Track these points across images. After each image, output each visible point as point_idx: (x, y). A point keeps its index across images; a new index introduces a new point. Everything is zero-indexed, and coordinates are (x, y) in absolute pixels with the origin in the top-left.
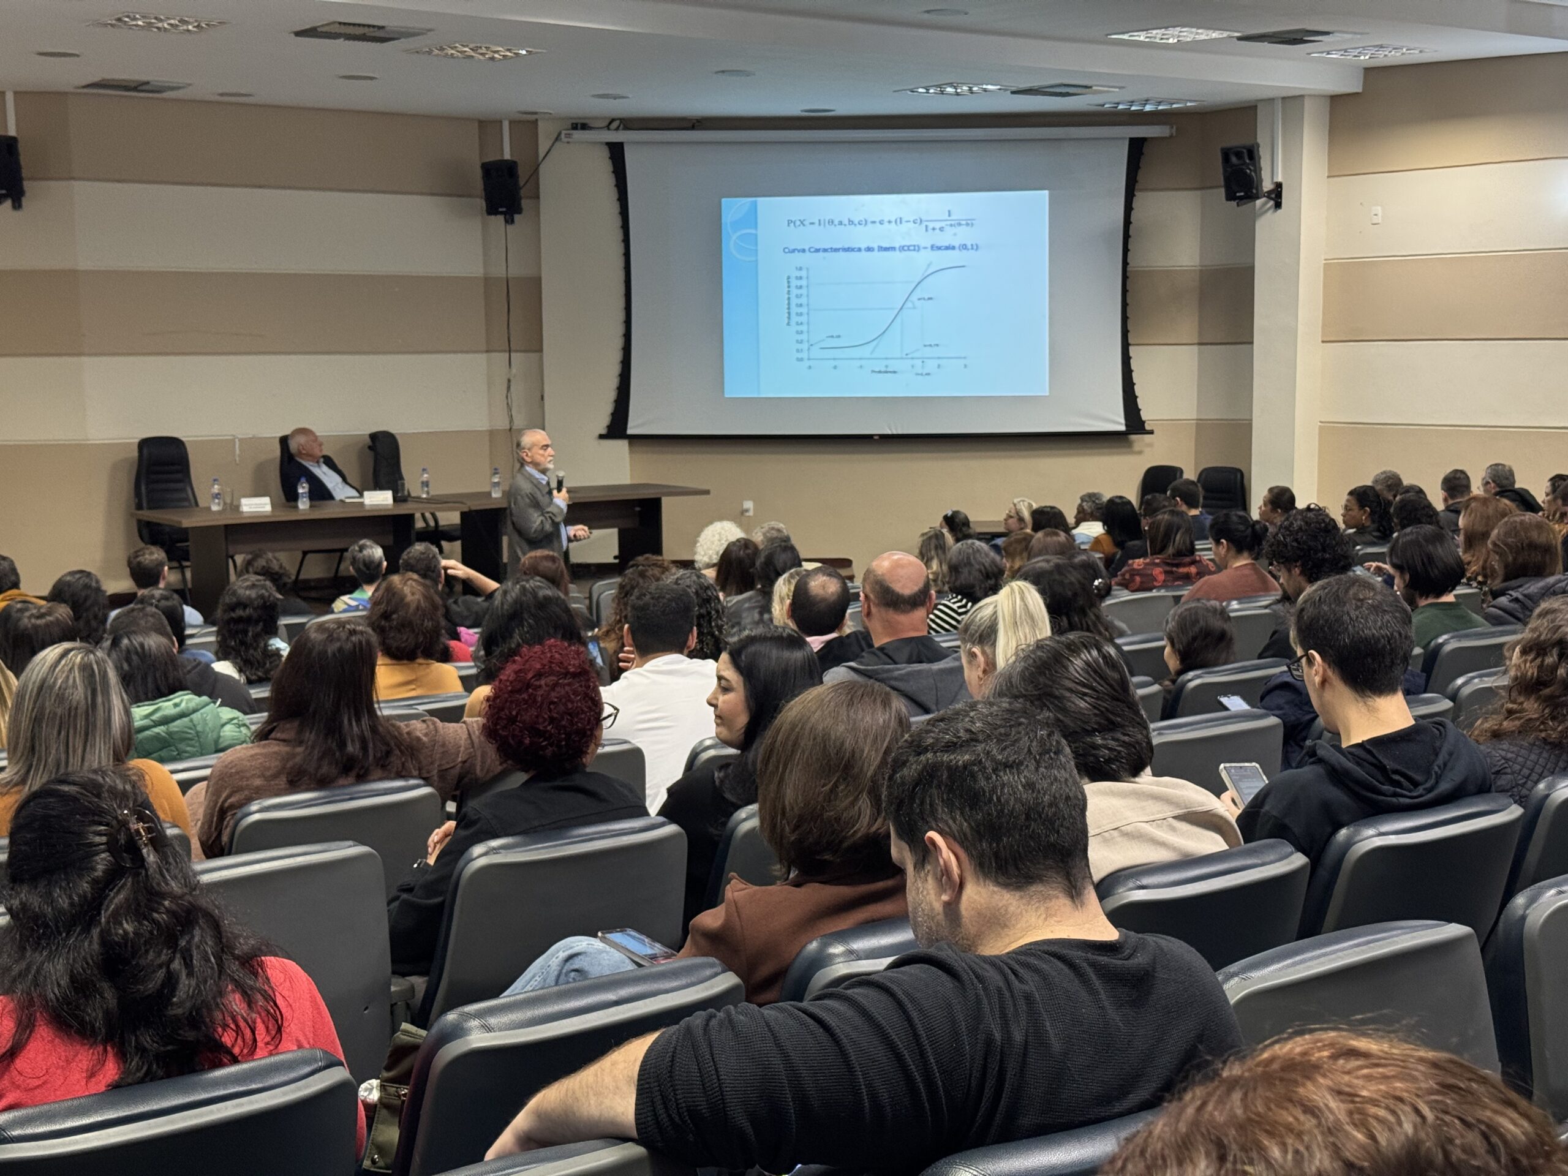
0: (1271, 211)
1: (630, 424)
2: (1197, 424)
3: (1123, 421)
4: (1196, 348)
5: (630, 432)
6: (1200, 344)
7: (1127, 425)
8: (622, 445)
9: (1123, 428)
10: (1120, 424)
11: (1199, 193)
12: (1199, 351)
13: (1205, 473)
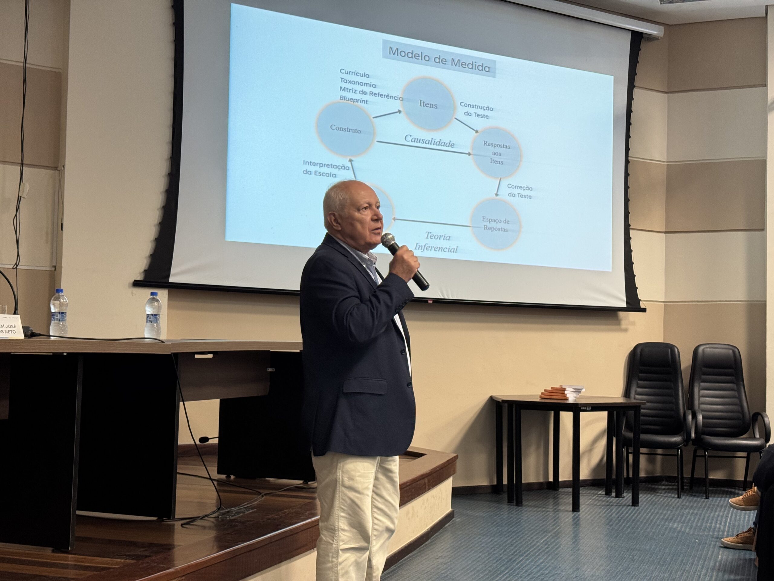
1: (173, 271)
2: (665, 306)
3: (624, 298)
4: (663, 235)
5: (172, 280)
6: (666, 232)
7: (627, 303)
8: (163, 295)
9: (624, 305)
10: (624, 301)
11: (666, 95)
12: (666, 236)
13: (701, 349)
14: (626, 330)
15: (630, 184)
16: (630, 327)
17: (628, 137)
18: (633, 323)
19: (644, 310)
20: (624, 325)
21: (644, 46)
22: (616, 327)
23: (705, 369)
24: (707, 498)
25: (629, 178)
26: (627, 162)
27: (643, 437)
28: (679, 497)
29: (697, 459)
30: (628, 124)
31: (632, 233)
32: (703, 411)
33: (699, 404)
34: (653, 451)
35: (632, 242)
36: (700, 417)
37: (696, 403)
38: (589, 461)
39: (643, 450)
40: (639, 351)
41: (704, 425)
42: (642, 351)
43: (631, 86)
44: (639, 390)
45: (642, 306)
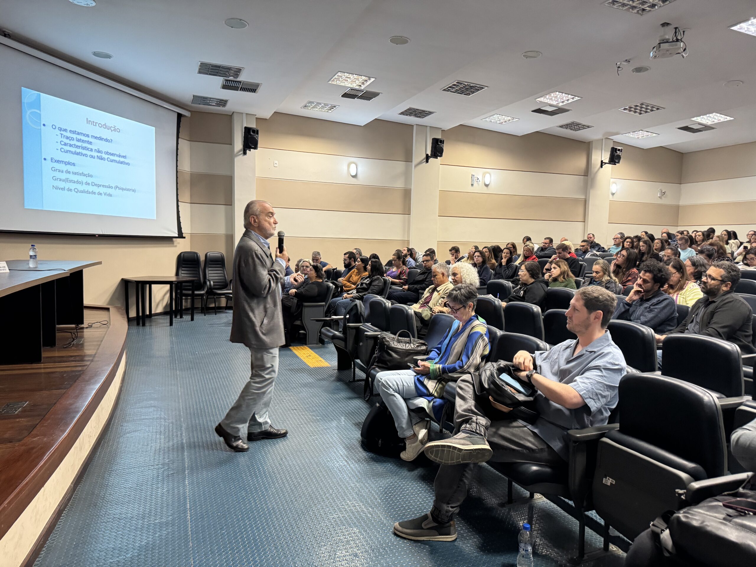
0: (242, 155)
2: (192, 236)
3: (177, 233)
4: (189, 204)
6: (190, 203)
7: (178, 235)
9: (176, 236)
10: (176, 233)
11: (189, 142)
12: (191, 206)
13: (209, 253)
14: (176, 246)
15: (178, 182)
16: (178, 245)
17: (177, 160)
18: (179, 243)
19: (184, 238)
20: (175, 244)
21: (183, 119)
22: (172, 245)
23: (210, 263)
24: (216, 314)
25: (178, 179)
26: (177, 172)
27: (184, 292)
28: (205, 315)
29: (209, 300)
30: (177, 155)
31: (179, 203)
32: (212, 280)
33: (208, 277)
34: (187, 298)
35: (180, 208)
36: (212, 283)
37: (207, 276)
38: (162, 304)
39: (184, 298)
40: (182, 255)
41: (214, 285)
42: (183, 255)
43: (178, 138)
44: (183, 272)
45: (184, 236)
